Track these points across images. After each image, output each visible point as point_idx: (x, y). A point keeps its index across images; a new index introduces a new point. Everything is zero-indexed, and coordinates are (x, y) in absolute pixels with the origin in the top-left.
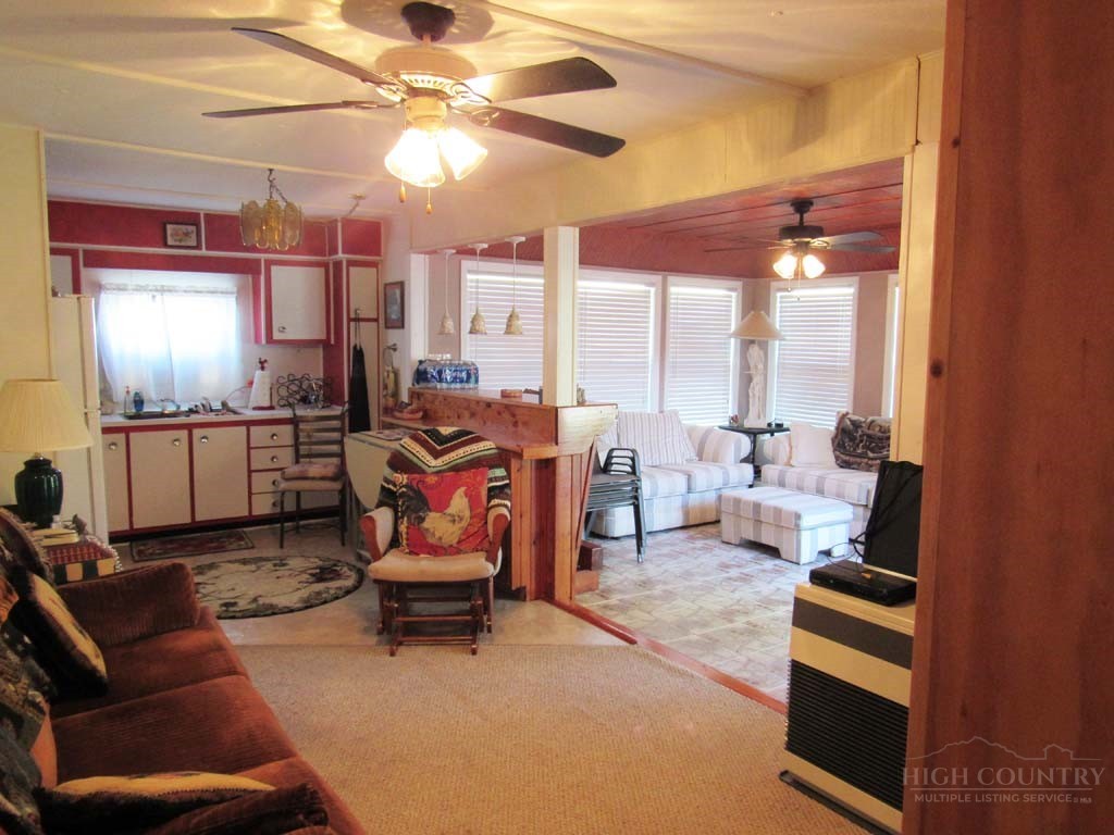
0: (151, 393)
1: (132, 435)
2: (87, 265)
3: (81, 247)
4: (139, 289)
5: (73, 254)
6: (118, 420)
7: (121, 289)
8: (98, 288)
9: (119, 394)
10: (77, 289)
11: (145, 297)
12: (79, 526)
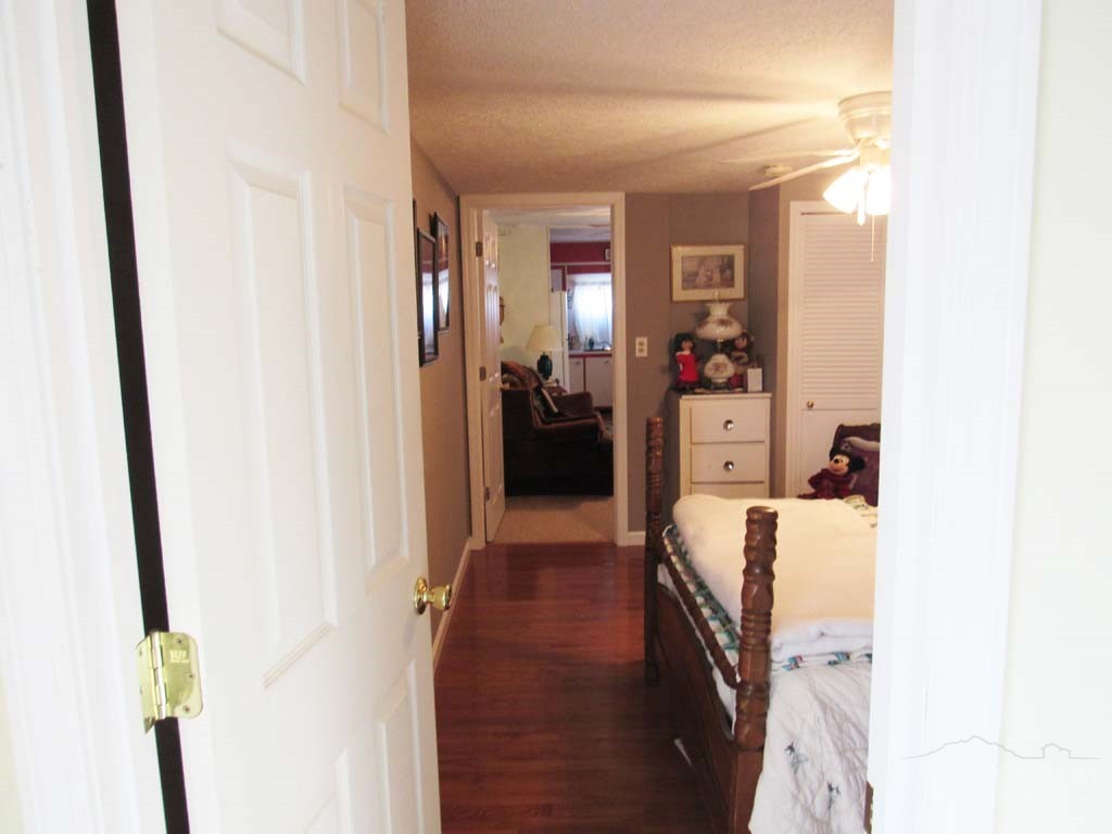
0: (598, 339)
1: (587, 359)
2: (569, 273)
3: (566, 264)
4: (593, 283)
5: (563, 268)
6: (581, 351)
7: (584, 284)
8: (574, 284)
9: (583, 339)
10: (564, 288)
11: (596, 287)
12: (557, 381)
